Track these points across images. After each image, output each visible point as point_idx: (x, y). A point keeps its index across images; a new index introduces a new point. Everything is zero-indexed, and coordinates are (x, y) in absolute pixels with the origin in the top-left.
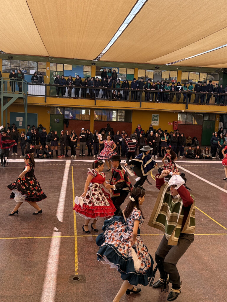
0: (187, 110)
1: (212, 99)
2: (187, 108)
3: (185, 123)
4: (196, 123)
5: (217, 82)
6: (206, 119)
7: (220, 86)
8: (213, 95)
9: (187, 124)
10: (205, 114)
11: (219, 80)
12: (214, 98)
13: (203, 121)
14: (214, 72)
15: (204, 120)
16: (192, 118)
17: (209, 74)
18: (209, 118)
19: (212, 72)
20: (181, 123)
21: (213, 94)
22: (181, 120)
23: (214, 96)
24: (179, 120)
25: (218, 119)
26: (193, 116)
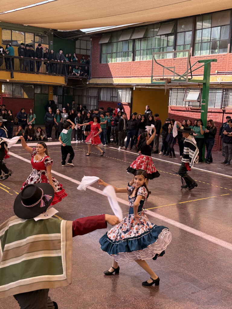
0: (13, 79)
1: (43, 67)
2: (12, 77)
3: (12, 97)
4: (26, 96)
5: (47, 46)
6: (38, 91)
7: (51, 52)
8: (43, 63)
9: (15, 98)
10: (36, 85)
11: (49, 44)
12: (45, 65)
13: (35, 94)
14: (42, 33)
15: (35, 92)
16: (21, 90)
17: (36, 35)
18: (41, 91)
19: (40, 33)
20: (7, 96)
21: (43, 61)
22: (7, 92)
23: (45, 63)
24: (5, 92)
25: (51, 92)
26: (22, 87)
